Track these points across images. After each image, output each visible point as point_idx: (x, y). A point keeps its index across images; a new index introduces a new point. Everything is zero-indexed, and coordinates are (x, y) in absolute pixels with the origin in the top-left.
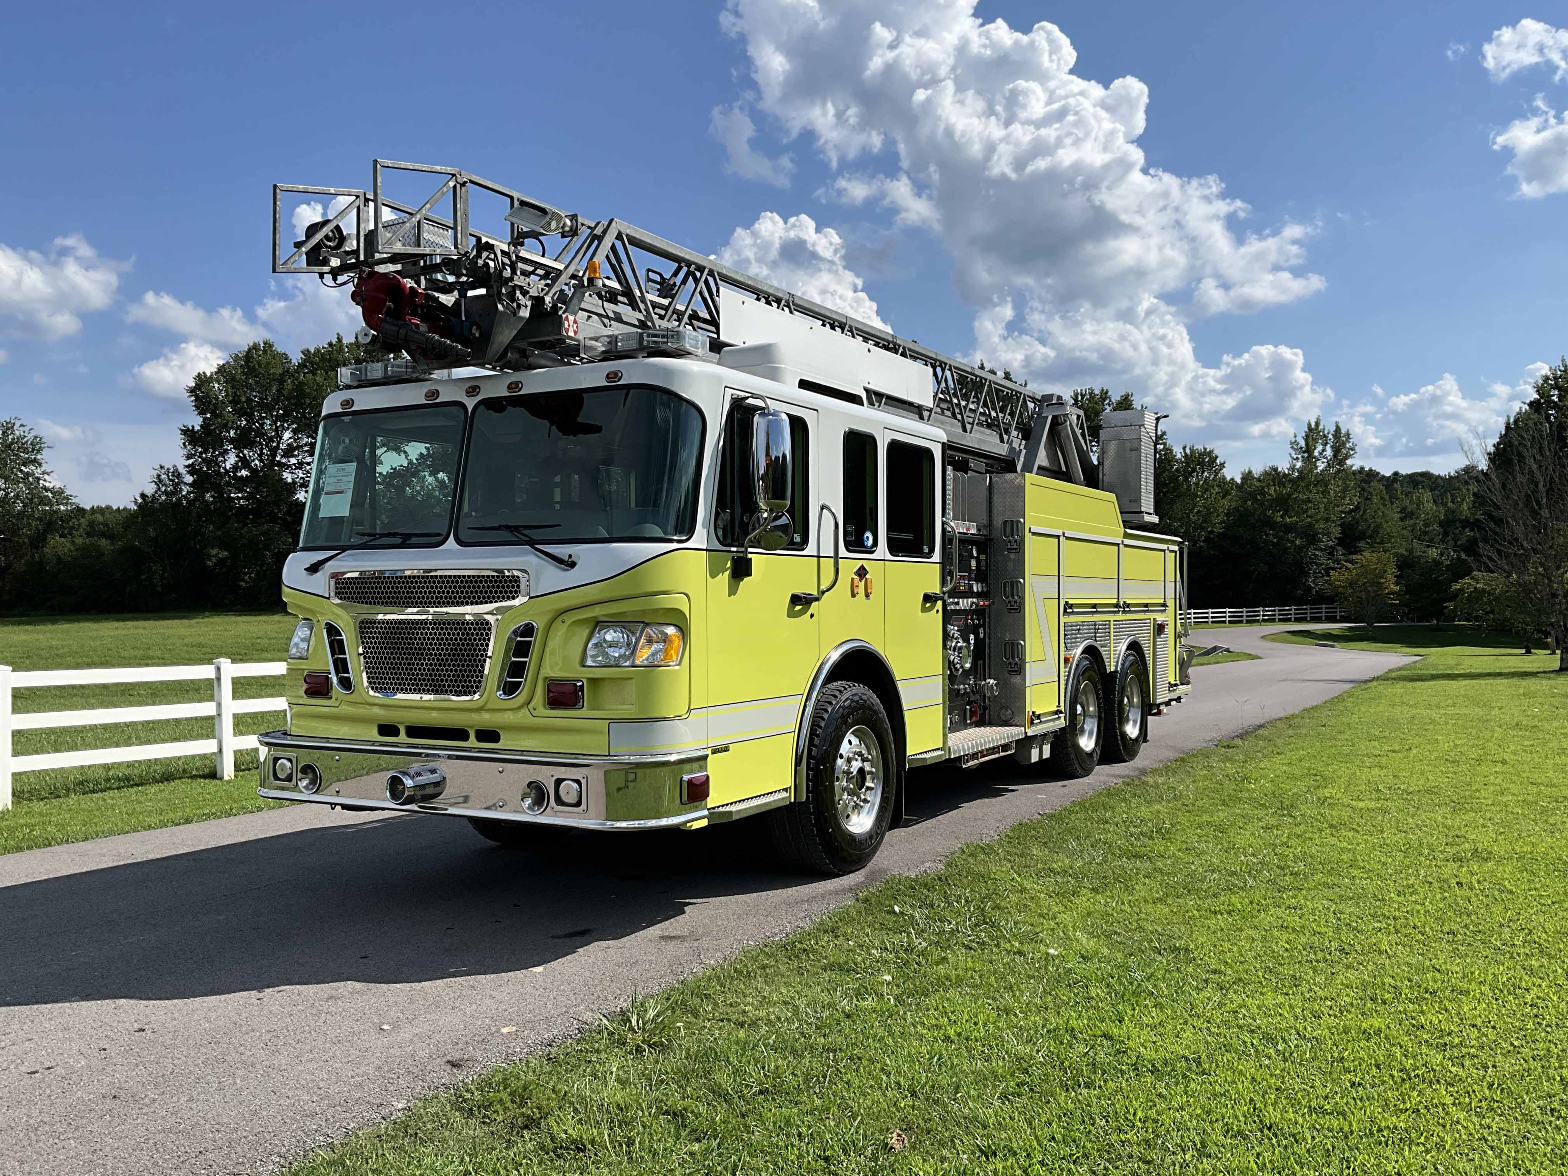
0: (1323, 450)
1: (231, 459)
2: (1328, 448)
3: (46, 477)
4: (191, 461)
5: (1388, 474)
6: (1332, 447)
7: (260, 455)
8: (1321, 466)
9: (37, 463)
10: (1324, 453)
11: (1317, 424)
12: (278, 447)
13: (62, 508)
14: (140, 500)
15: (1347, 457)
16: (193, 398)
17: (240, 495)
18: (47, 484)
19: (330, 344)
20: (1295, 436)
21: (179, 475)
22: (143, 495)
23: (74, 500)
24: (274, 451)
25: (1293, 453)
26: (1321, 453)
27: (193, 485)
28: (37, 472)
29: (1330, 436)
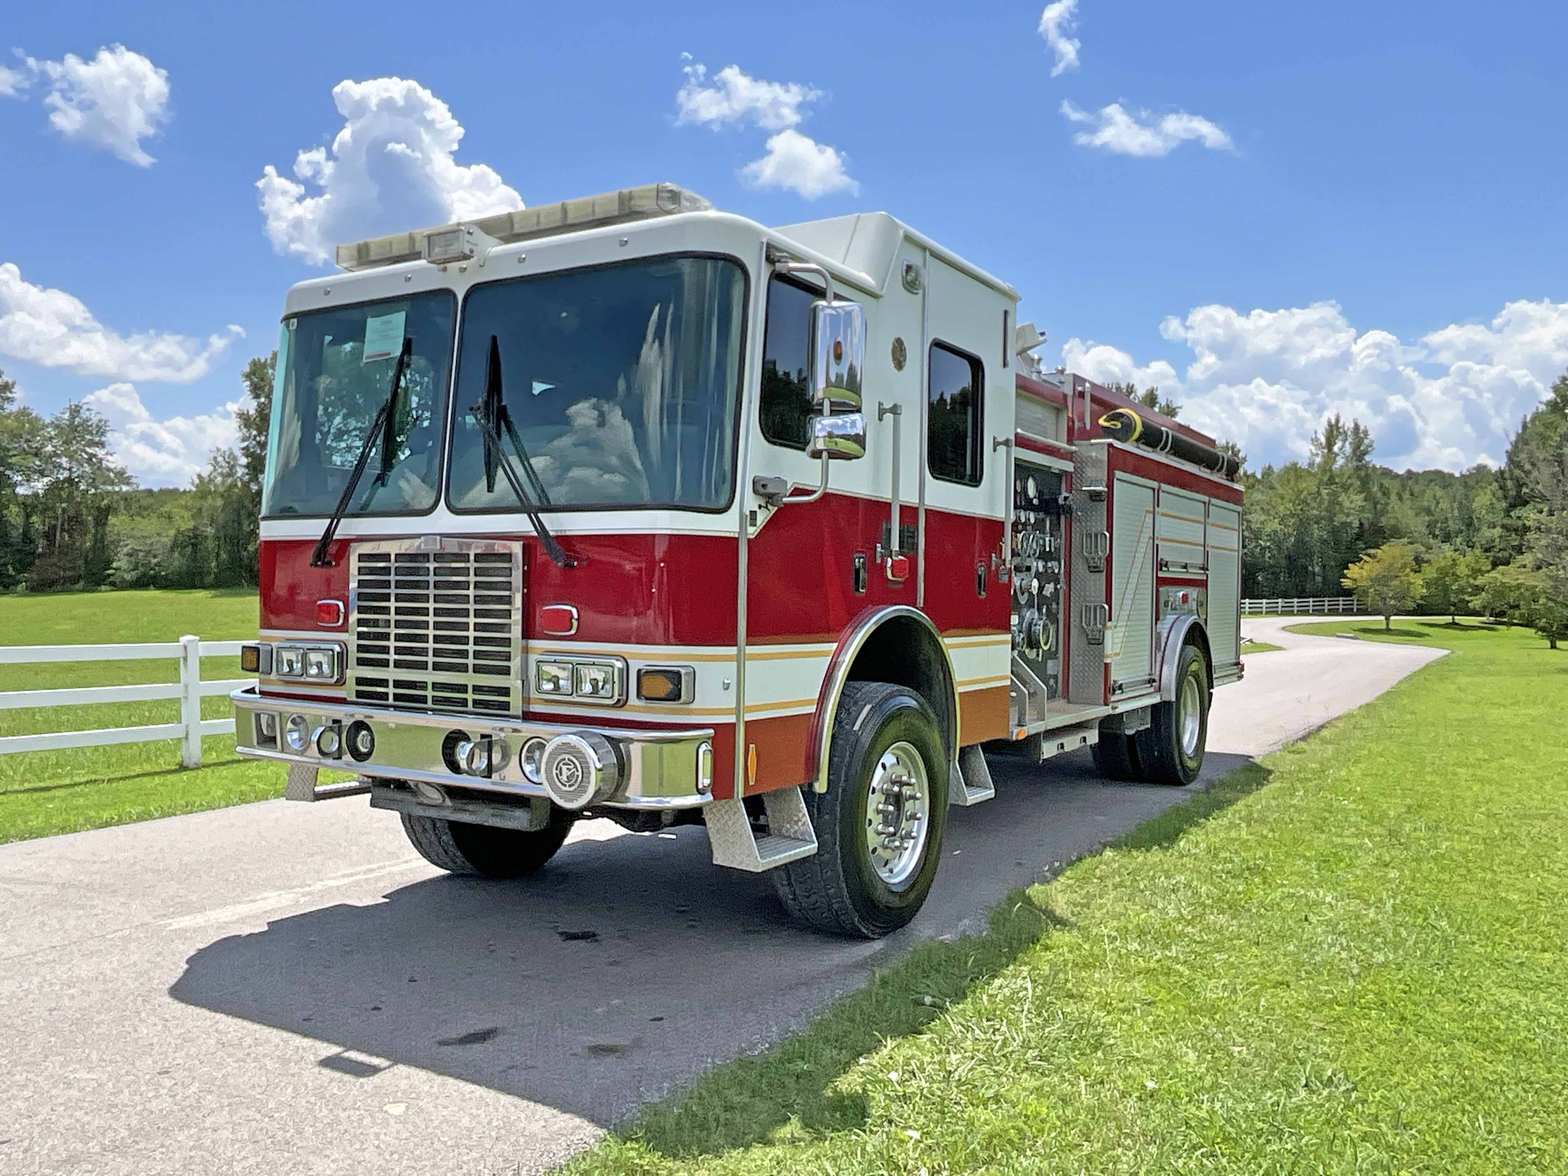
0: (1343, 446)
2: (1347, 444)
3: (110, 457)
4: (245, 444)
5: (1401, 472)
6: (1351, 443)
8: (1341, 461)
9: (102, 445)
10: (1344, 449)
11: (1337, 421)
13: (125, 488)
14: (197, 481)
15: (1365, 453)
16: (248, 383)
18: (112, 465)
20: (1317, 433)
21: (235, 458)
22: (200, 476)
23: (133, 480)
25: (1313, 448)
26: (1341, 449)
27: (247, 466)
28: (100, 453)
29: (1349, 433)
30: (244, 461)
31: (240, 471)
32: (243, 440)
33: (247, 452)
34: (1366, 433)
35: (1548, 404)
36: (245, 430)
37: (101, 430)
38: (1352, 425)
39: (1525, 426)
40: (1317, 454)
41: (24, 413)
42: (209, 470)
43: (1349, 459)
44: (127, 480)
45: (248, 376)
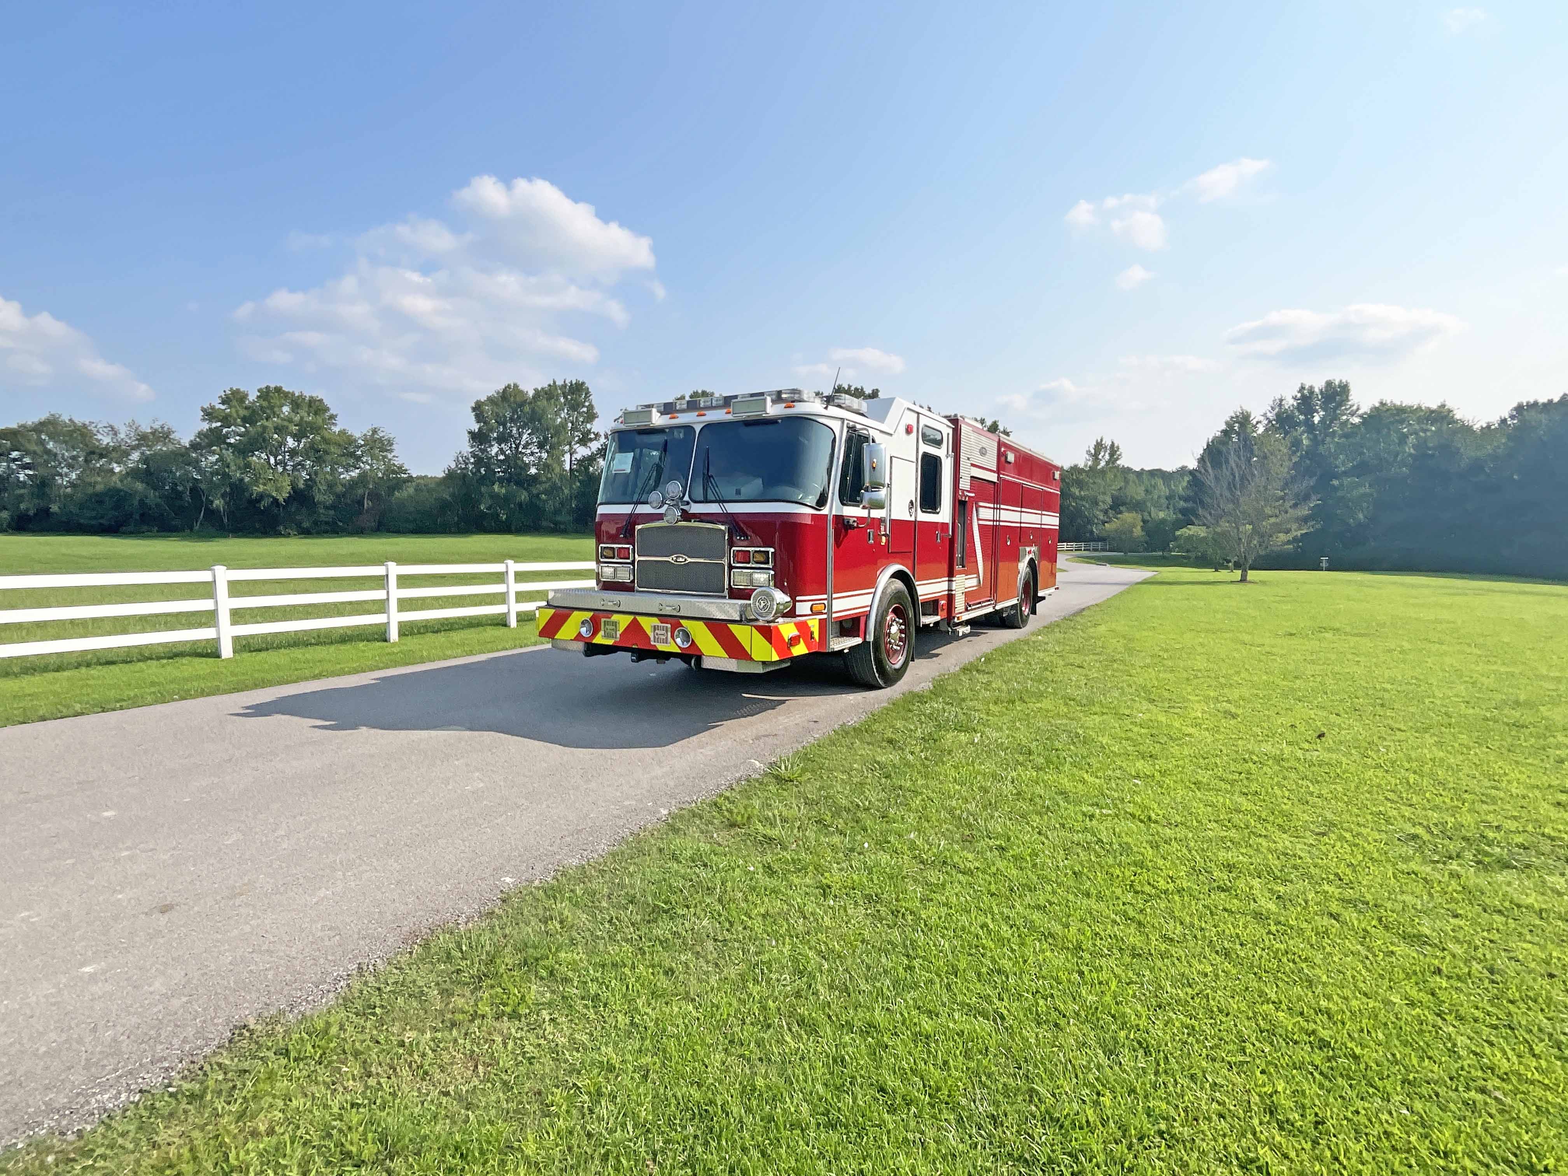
0: (1104, 455)
2: (1107, 454)
3: (394, 458)
4: (473, 450)
5: (1138, 469)
7: (511, 448)
8: (1103, 463)
11: (1102, 440)
12: (520, 443)
13: (403, 476)
14: (447, 472)
15: (1117, 459)
16: (474, 414)
17: (499, 470)
18: (396, 463)
20: (1089, 448)
21: (467, 458)
22: (449, 470)
23: (408, 472)
24: (518, 446)
25: (1087, 456)
27: (474, 463)
28: (390, 456)
30: (472, 460)
31: (471, 467)
32: (472, 447)
33: (474, 456)
34: (1118, 448)
35: (1222, 431)
39: (1208, 445)
41: (343, 432)
42: (453, 466)
43: (1107, 463)
44: (405, 473)
45: (474, 409)
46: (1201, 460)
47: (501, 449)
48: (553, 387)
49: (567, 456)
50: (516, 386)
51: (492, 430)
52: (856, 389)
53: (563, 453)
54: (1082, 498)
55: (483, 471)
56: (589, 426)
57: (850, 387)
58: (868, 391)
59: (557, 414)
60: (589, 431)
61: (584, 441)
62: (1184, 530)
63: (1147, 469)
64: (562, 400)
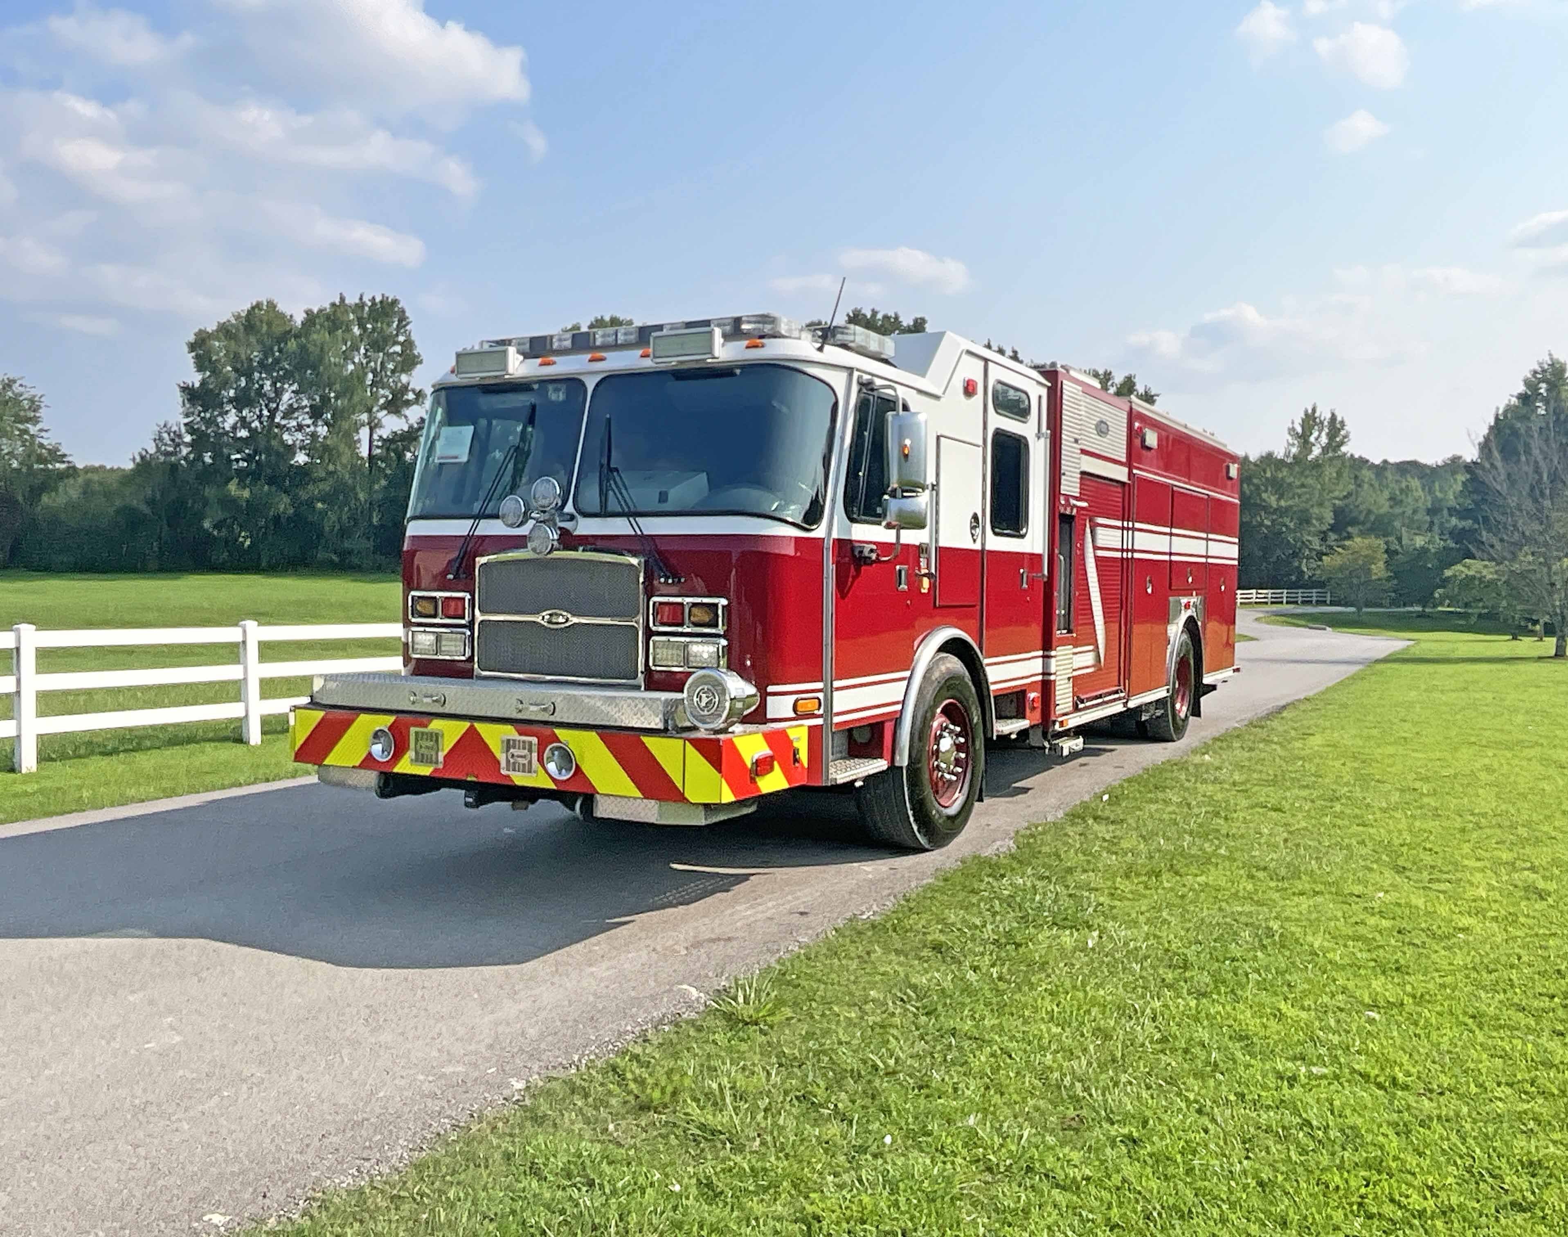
0: (1319, 436)
1: (231, 419)
2: (1324, 434)
3: (43, 434)
4: (189, 420)
5: (1377, 461)
6: (1327, 434)
7: (260, 417)
8: (1316, 451)
9: (35, 421)
10: (1320, 439)
11: (1314, 410)
12: (277, 408)
13: (59, 466)
14: (138, 459)
15: (1342, 443)
16: (192, 355)
17: (238, 456)
18: (45, 442)
19: (333, 305)
20: (1293, 423)
21: (179, 435)
22: (142, 455)
23: (68, 458)
24: (273, 413)
25: (1290, 438)
26: (1317, 439)
27: (192, 445)
28: (33, 430)
29: (1326, 423)
30: (188, 438)
31: (184, 450)
32: (188, 414)
33: (191, 431)
34: (1342, 423)
35: (1519, 397)
36: (188, 405)
37: (34, 405)
38: (1329, 416)
39: (1497, 419)
40: (1293, 445)
42: (152, 450)
43: (1325, 450)
44: (61, 458)
45: (192, 347)
46: (1485, 447)
47: (243, 419)
48: (340, 306)
49: (364, 433)
50: (271, 305)
51: (225, 384)
52: (886, 317)
53: (357, 426)
54: (1282, 512)
55: (208, 458)
56: (404, 378)
57: (874, 313)
58: (907, 321)
59: (347, 357)
60: (405, 388)
61: (395, 405)
62: (1459, 567)
63: (1392, 460)
64: (356, 330)
